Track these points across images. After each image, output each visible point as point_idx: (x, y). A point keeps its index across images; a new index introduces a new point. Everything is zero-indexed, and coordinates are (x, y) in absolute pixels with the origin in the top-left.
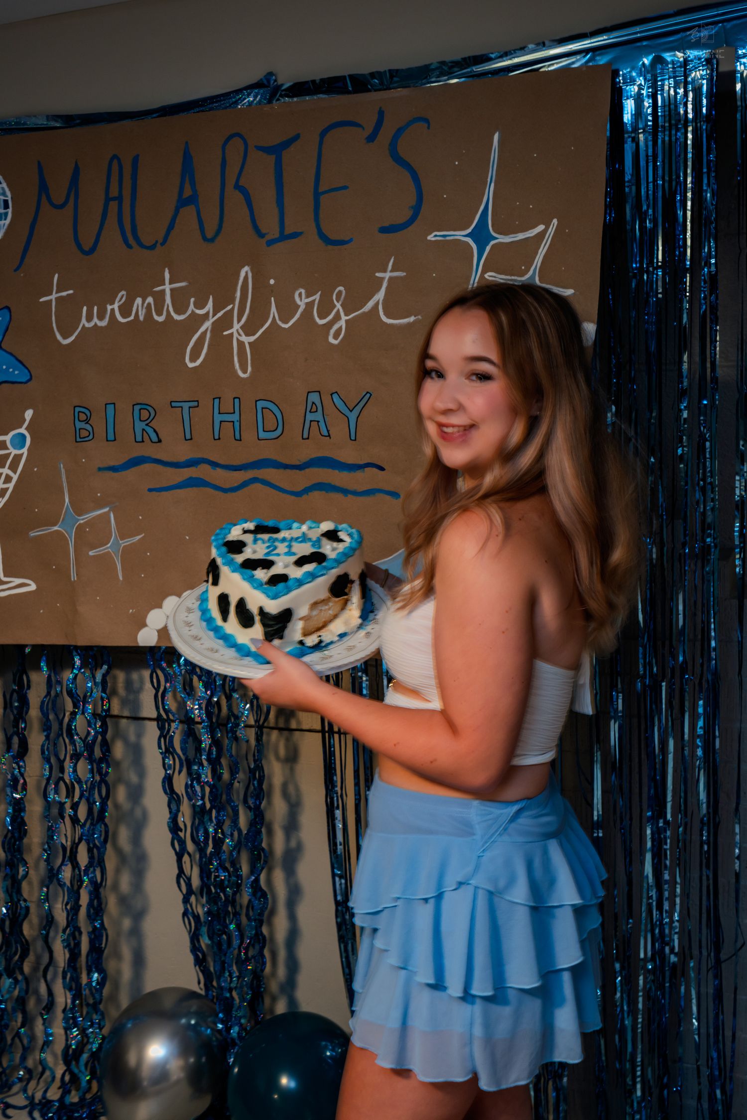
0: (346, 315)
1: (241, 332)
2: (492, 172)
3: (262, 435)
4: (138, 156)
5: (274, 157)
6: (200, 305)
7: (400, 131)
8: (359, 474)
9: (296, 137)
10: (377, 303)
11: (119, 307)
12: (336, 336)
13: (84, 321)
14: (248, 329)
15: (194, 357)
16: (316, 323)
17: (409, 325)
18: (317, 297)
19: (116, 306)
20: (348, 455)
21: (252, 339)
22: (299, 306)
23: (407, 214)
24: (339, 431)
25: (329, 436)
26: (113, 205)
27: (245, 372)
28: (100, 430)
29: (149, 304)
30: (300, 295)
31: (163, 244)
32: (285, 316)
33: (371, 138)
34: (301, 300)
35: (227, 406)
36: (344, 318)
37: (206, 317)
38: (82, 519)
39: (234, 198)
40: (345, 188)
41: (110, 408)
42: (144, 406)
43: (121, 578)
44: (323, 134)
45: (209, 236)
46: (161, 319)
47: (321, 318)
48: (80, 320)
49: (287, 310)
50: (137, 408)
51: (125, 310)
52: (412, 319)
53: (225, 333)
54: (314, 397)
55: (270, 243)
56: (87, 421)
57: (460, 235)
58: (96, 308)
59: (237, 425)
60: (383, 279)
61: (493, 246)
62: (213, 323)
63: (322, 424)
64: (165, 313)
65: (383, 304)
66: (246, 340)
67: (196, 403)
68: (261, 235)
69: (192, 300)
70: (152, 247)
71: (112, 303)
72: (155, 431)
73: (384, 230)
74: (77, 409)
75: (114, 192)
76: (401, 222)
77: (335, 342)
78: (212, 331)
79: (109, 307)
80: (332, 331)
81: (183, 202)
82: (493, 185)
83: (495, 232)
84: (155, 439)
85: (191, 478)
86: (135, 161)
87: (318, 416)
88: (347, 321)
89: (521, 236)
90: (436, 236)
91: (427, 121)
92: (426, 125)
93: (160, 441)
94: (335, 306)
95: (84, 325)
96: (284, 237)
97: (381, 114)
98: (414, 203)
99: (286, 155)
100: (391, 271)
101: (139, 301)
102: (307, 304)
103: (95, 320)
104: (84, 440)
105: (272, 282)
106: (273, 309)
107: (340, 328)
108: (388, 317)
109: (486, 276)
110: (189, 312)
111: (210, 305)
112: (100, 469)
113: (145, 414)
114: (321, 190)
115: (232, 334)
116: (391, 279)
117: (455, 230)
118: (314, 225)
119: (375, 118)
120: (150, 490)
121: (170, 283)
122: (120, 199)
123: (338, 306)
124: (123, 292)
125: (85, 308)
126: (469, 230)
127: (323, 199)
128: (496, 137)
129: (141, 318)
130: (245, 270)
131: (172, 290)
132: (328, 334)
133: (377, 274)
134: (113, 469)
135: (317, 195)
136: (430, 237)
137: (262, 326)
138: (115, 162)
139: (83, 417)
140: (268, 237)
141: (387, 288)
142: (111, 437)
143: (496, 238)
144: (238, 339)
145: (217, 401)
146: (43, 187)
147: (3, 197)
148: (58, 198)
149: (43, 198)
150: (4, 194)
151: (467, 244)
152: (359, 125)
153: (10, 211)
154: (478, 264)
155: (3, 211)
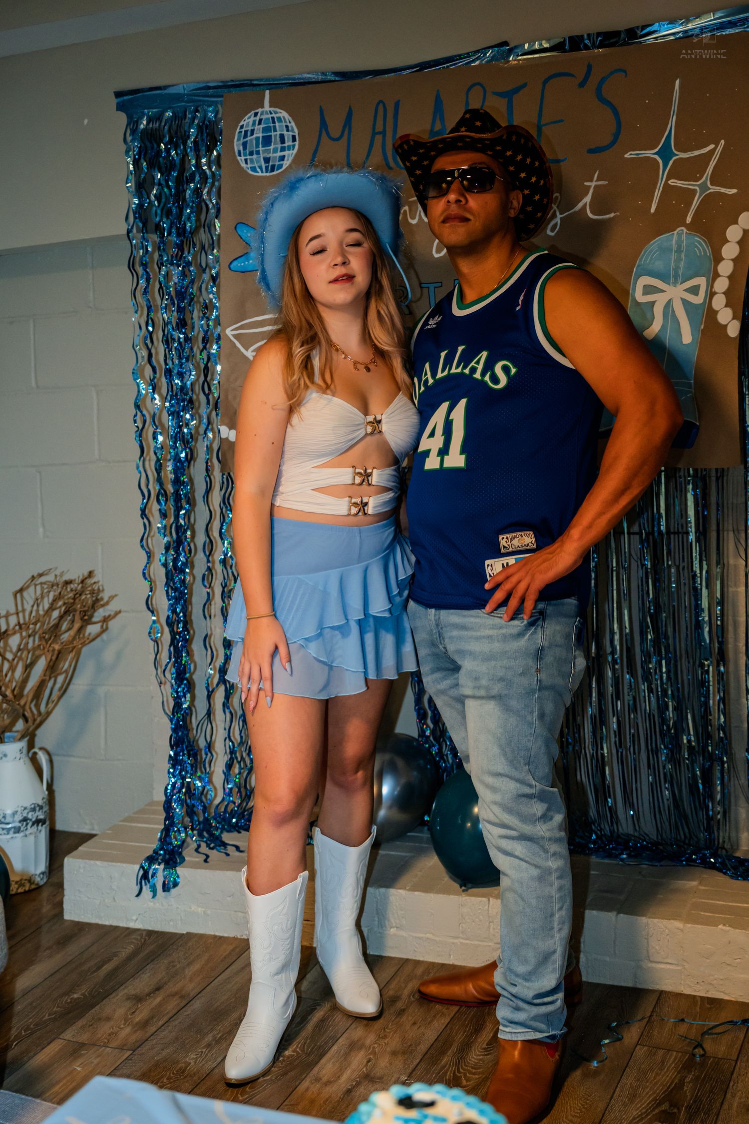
0: (561, 213)
2: (675, 107)
4: (399, 101)
5: (507, 99)
7: (603, 80)
9: (525, 85)
10: (586, 204)
12: (552, 230)
17: (610, 219)
23: (609, 139)
26: (379, 138)
33: (582, 84)
36: (559, 216)
40: (562, 121)
44: (545, 82)
46: (414, 222)
52: (612, 215)
57: (649, 153)
60: (590, 187)
61: (675, 161)
64: (417, 217)
65: (590, 205)
67: (440, 284)
72: (407, 306)
73: (591, 151)
75: (379, 128)
76: (604, 145)
77: (552, 234)
80: (550, 226)
82: (675, 117)
83: (677, 150)
84: (407, 311)
86: (397, 105)
88: (561, 219)
89: (697, 153)
90: (631, 154)
91: (625, 71)
92: (624, 74)
93: (411, 313)
97: (590, 67)
98: (614, 131)
99: (515, 98)
100: (596, 181)
107: (557, 223)
108: (594, 214)
109: (669, 182)
114: (543, 122)
116: (596, 187)
117: (645, 150)
119: (585, 70)
122: (383, 133)
126: (657, 150)
127: (544, 129)
128: (678, 82)
133: (586, 184)
135: (539, 127)
136: (627, 156)
138: (381, 106)
141: (593, 194)
143: (677, 155)
146: (324, 125)
147: (291, 133)
148: (335, 134)
149: (324, 133)
150: (293, 131)
151: (655, 159)
152: (572, 75)
153: (297, 143)
154: (663, 175)
155: (291, 143)
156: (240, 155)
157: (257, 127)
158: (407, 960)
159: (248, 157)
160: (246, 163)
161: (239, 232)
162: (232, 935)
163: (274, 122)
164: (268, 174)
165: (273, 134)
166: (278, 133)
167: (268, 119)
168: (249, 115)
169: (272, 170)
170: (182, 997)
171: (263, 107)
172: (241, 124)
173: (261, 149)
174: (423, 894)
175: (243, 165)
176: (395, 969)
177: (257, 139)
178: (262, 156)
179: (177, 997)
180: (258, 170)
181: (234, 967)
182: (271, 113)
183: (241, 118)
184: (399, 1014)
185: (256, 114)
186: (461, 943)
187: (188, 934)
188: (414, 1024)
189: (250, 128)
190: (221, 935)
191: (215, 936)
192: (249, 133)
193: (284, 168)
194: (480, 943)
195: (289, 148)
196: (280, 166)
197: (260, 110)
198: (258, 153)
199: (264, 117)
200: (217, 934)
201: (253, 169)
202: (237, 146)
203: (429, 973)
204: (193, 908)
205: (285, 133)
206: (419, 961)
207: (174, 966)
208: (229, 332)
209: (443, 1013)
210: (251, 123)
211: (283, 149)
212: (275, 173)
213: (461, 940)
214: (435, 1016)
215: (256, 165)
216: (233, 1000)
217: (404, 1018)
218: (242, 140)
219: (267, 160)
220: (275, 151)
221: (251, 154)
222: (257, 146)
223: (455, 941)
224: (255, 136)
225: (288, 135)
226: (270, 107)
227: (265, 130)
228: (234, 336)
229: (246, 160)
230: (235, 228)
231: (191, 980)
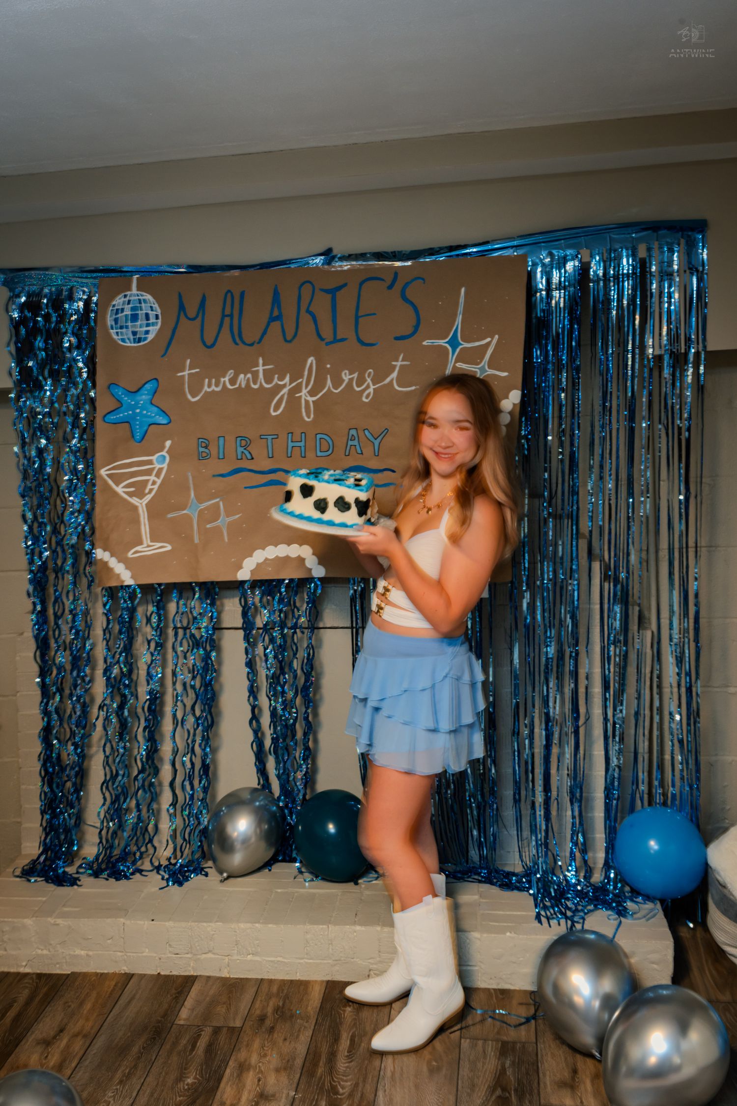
0: (374, 385)
1: (307, 394)
2: (461, 307)
3: (319, 454)
4: (244, 291)
5: (331, 295)
6: (281, 379)
7: (407, 285)
8: (380, 475)
9: (345, 285)
10: (392, 380)
11: (230, 380)
12: (367, 397)
13: (206, 388)
14: (312, 393)
15: (276, 408)
16: (355, 390)
17: (412, 391)
18: (356, 375)
19: (227, 379)
20: (373, 464)
21: (314, 399)
22: (343, 381)
23: (410, 330)
24: (368, 451)
25: (362, 454)
26: (227, 320)
27: (309, 417)
28: (214, 452)
29: (248, 379)
30: (345, 374)
31: (258, 343)
32: (336, 384)
33: (390, 287)
34: (346, 376)
35: (297, 437)
36: (372, 387)
37: (284, 386)
38: (203, 506)
39: (305, 318)
40: (375, 314)
41: (221, 439)
42: (243, 438)
43: (226, 539)
44: (361, 284)
45: (288, 338)
46: (256, 387)
47: (358, 386)
48: (202, 386)
49: (337, 382)
50: (239, 439)
51: (233, 381)
52: (413, 388)
53: (297, 395)
54: (353, 432)
55: (327, 344)
56: (206, 447)
57: (442, 342)
58: (214, 380)
59: (303, 449)
60: (395, 366)
61: (461, 349)
62: (290, 390)
63: (358, 447)
64: (259, 383)
65: (396, 380)
66: (311, 399)
67: (276, 436)
68: (322, 339)
69: (276, 376)
70: (252, 345)
71: (224, 377)
72: (250, 453)
73: (397, 338)
74: (200, 440)
75: (228, 312)
76: (408, 333)
77: (367, 401)
78: (288, 394)
79: (222, 380)
80: (365, 394)
81: (272, 319)
82: (461, 316)
83: (462, 340)
84: (249, 456)
85: (271, 480)
86: (242, 294)
87: (356, 443)
88: (374, 389)
89: (477, 344)
90: (428, 342)
91: (423, 279)
92: (423, 282)
93: (252, 459)
94: (366, 380)
95: (206, 392)
96: (336, 340)
97: (396, 274)
98: (415, 324)
99: (338, 294)
100: (403, 360)
101: (242, 376)
102: (350, 379)
103: (213, 387)
104: (204, 458)
105: (328, 366)
106: (329, 382)
107: (370, 393)
108: (399, 386)
109: (456, 366)
110: (274, 383)
111: (287, 379)
112: (214, 476)
113: (243, 443)
114: (360, 314)
115: (300, 397)
116: (401, 366)
117: (439, 340)
118: (354, 334)
119: (392, 276)
120: (245, 488)
121: (264, 365)
122: (231, 316)
123: (369, 380)
124: (232, 371)
125: (207, 380)
126: (447, 340)
127: (361, 320)
128: (463, 290)
129: (243, 386)
130: (311, 360)
131: (264, 370)
132: (362, 396)
133: (393, 363)
134: (222, 475)
135: (357, 318)
136: (425, 343)
137: (321, 391)
138: (229, 295)
139: (204, 445)
140: (327, 341)
141: (399, 371)
142: (221, 457)
143: (462, 345)
144: (305, 399)
145: (290, 435)
146: (182, 307)
147: (155, 313)
148: (192, 314)
149: (182, 314)
150: (156, 311)
151: (446, 347)
152: (383, 280)
153: (160, 321)
154: (452, 359)
155: (155, 321)
156: (112, 328)
157: (126, 306)
158: (262, 979)
159: (119, 330)
160: (118, 335)
161: (112, 391)
162: (111, 971)
163: (140, 303)
164: (136, 345)
165: (139, 312)
166: (144, 312)
167: (134, 300)
168: (120, 296)
169: (139, 340)
170: (85, 1036)
171: (130, 289)
172: (114, 303)
173: (129, 324)
174: (275, 926)
175: (115, 337)
176: (255, 989)
177: (126, 316)
178: (130, 330)
179: (80, 1038)
180: (127, 341)
181: (122, 1002)
182: (138, 296)
183: (113, 298)
184: (270, 1032)
185: (125, 296)
186: (306, 963)
187: (73, 973)
188: (285, 1039)
189: (120, 307)
190: (102, 972)
191: (96, 974)
192: (120, 311)
193: (149, 340)
194: (322, 961)
195: (153, 324)
196: (145, 339)
197: (128, 293)
198: (127, 327)
199: (132, 298)
200: (98, 971)
201: (123, 340)
202: (110, 321)
203: (283, 990)
204: (78, 952)
205: (150, 312)
206: (271, 980)
207: (69, 1006)
208: (103, 472)
209: (305, 1027)
210: (121, 303)
211: (148, 325)
212: (142, 343)
213: (306, 961)
214: (299, 1031)
215: (125, 337)
216: (129, 1034)
217: (275, 1035)
218: (114, 317)
219: (134, 333)
220: (141, 326)
221: (121, 328)
222: (126, 321)
223: (302, 961)
224: (125, 313)
225: (152, 314)
226: (138, 290)
227: (133, 309)
228: (108, 475)
229: (117, 333)
230: (109, 388)
231: (87, 1020)
